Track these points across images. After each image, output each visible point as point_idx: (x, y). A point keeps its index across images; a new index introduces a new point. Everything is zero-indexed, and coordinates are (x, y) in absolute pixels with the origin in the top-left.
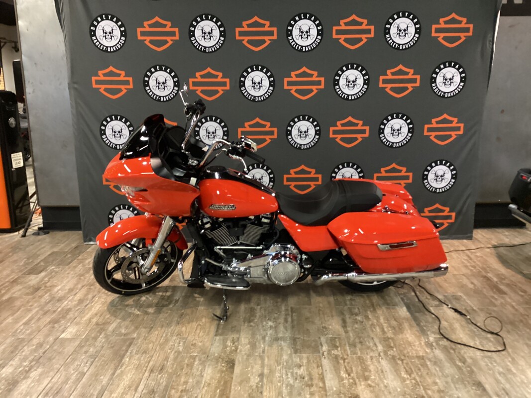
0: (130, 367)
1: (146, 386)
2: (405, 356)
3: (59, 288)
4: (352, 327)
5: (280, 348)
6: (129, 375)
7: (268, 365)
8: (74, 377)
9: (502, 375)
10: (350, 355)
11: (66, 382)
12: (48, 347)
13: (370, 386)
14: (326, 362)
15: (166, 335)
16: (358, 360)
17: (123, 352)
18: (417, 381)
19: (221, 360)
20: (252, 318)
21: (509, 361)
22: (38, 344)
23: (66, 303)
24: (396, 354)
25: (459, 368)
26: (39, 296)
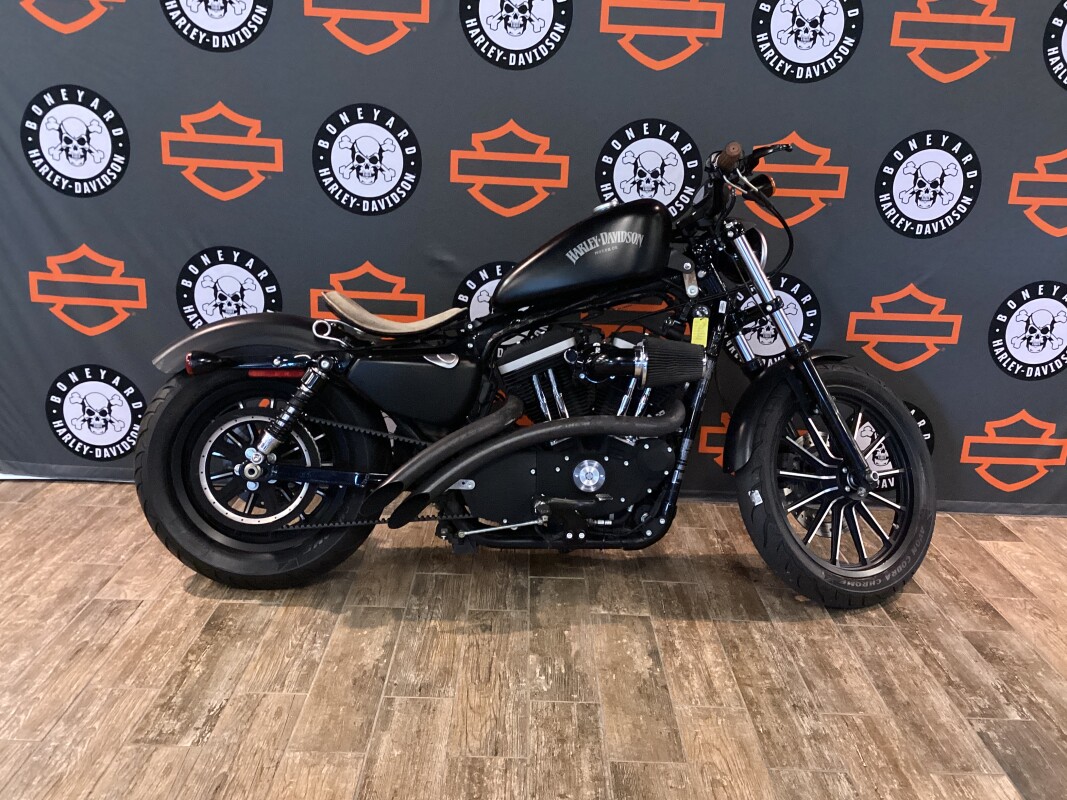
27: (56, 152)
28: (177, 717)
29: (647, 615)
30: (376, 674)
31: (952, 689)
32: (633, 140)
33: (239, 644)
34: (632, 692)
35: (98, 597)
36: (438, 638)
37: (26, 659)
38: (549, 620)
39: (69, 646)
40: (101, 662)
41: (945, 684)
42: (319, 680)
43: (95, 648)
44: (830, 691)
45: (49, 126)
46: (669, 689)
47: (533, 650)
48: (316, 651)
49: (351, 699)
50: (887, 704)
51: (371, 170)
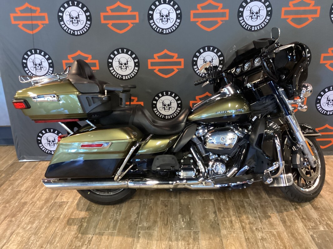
27: (33, 68)
28: (80, 241)
29: (213, 199)
30: (135, 224)
31: (303, 220)
32: (203, 53)
33: (96, 215)
34: (209, 226)
35: (56, 201)
36: (152, 210)
37: (37, 223)
38: (184, 202)
39: (49, 218)
40: (58, 223)
41: (301, 219)
42: (119, 226)
43: (56, 219)
44: (267, 223)
45: (30, 61)
46: (220, 224)
47: (180, 213)
48: (117, 216)
49: (128, 233)
50: (284, 226)
51: (125, 67)
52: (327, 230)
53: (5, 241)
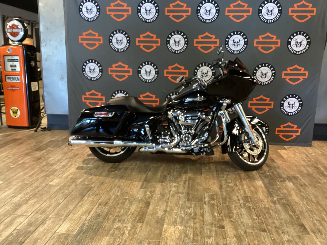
0: (87, 202)
1: (95, 212)
2: (257, 207)
3: (52, 159)
4: (226, 189)
5: (179, 197)
6: (86, 206)
7: (170, 206)
8: (54, 205)
9: (318, 221)
10: (222, 204)
11: (49, 207)
12: (41, 188)
13: (232, 221)
14: (206, 207)
15: (111, 187)
16: (227, 207)
17: (84, 194)
18: (262, 221)
19: (142, 201)
20: (164, 181)
21: (324, 214)
22: (36, 187)
23: (55, 167)
24: (251, 205)
25: (291, 216)
26: (40, 162)
27: (89, 72)
32: (201, 67)
34: (195, 169)
42: (138, 165)
45: (87, 67)
46: (202, 168)
47: (178, 163)
49: (144, 168)
51: (149, 74)
52: (271, 174)
53: (68, 167)
